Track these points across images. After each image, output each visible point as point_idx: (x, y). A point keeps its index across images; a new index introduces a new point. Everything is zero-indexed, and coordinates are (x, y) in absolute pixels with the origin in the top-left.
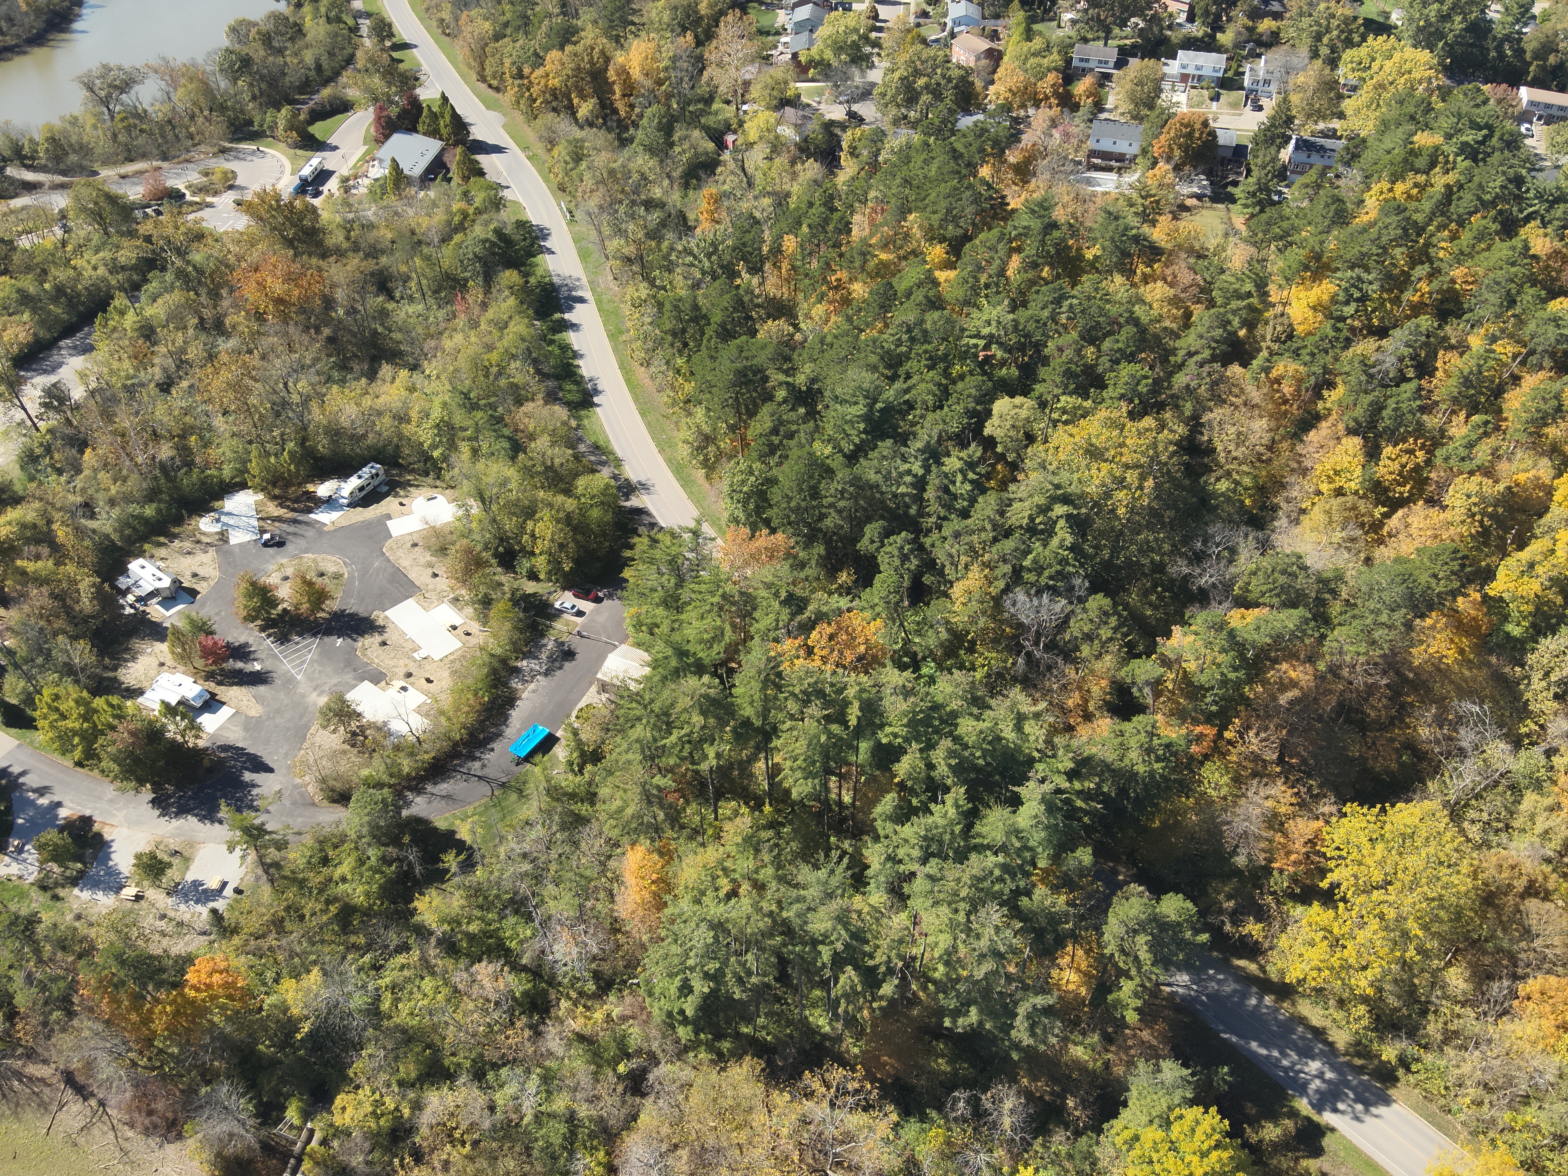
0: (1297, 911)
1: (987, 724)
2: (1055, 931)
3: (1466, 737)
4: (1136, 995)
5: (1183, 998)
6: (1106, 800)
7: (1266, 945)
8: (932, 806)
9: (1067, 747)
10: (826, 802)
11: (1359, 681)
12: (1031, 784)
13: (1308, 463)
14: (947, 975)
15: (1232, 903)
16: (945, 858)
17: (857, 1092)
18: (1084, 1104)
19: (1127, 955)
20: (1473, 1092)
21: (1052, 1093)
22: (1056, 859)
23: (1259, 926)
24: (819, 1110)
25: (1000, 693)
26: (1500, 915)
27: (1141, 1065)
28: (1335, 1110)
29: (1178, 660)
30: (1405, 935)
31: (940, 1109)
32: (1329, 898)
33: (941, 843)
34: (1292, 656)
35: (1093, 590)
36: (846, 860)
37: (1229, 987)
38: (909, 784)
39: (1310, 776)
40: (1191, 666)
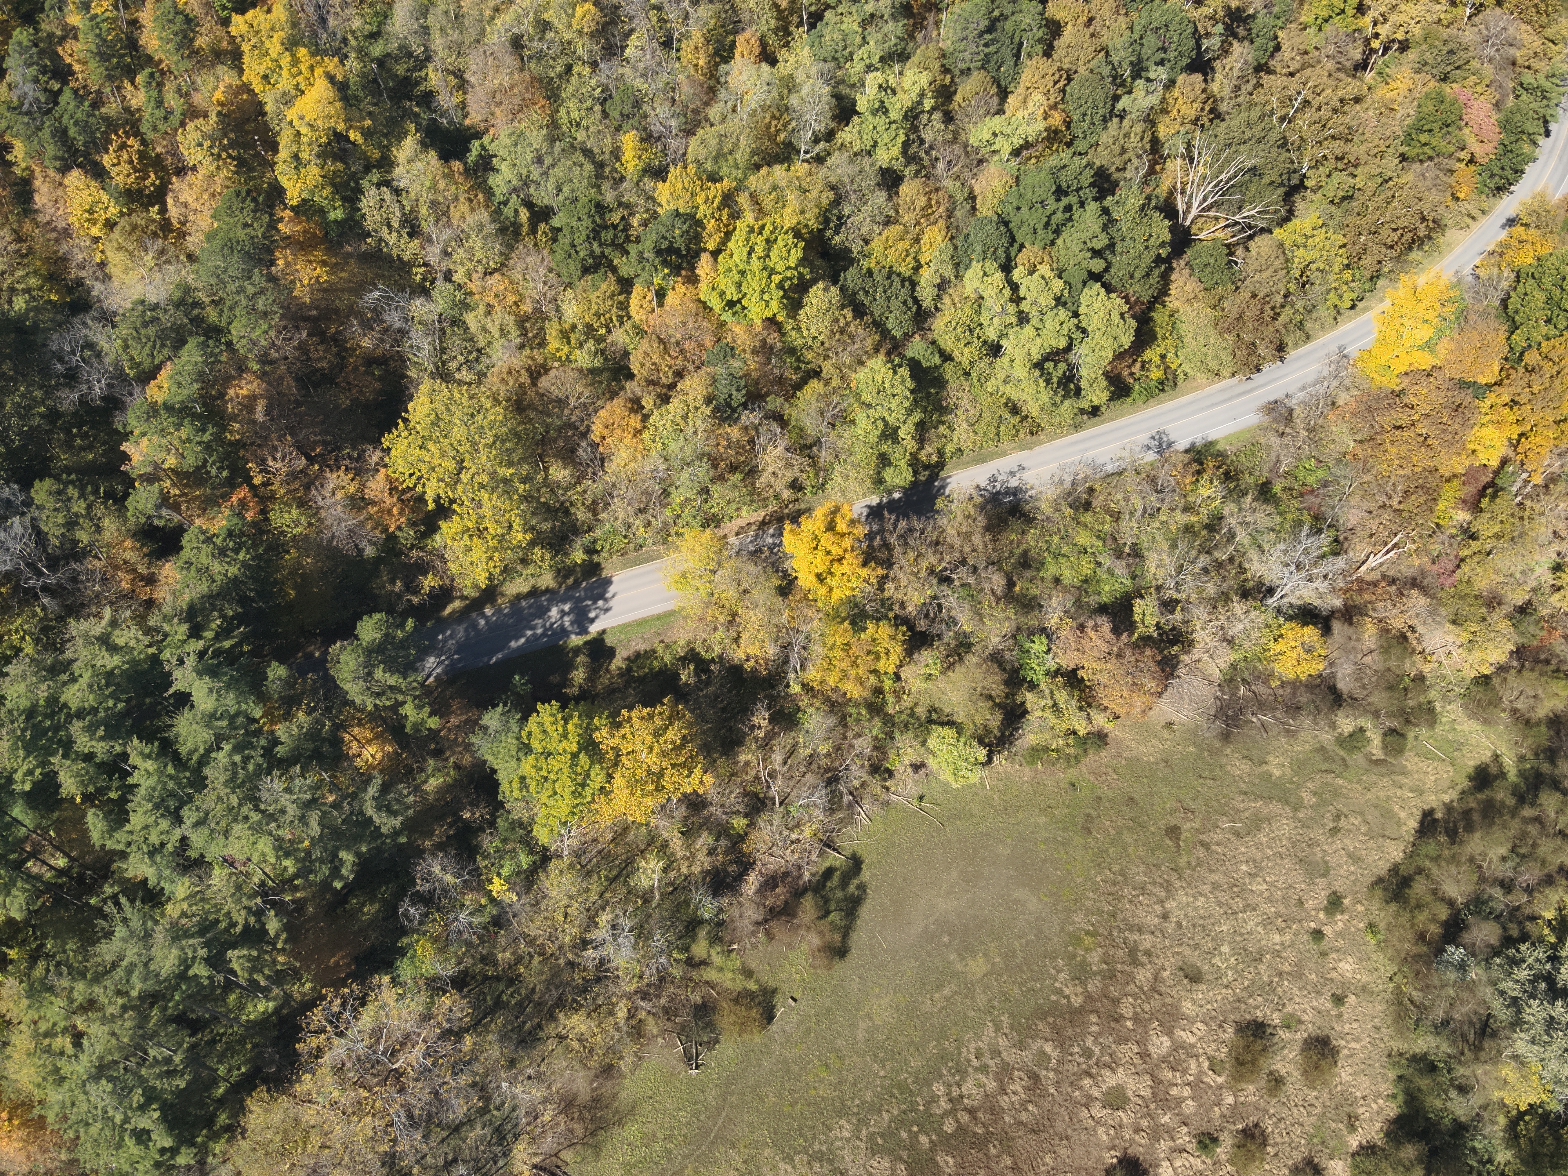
0: (438, 540)
1: (87, 676)
2: (324, 740)
3: (393, 319)
4: (420, 707)
5: (445, 672)
6: (240, 619)
7: (448, 582)
8: (130, 780)
9: (166, 618)
10: (50, 887)
11: (289, 350)
12: (177, 674)
13: (61, 224)
14: (297, 860)
15: (399, 583)
16: (190, 799)
17: (343, 1005)
18: (474, 804)
19: (383, 693)
20: (638, 522)
21: (450, 827)
22: (262, 697)
23: (430, 576)
24: (338, 1050)
25: (64, 642)
26: (536, 409)
27: (474, 739)
28: (592, 621)
29: (157, 466)
30: (506, 481)
31: (404, 932)
32: (443, 511)
33: (172, 794)
34: (227, 380)
35: (26, 485)
36: (123, 900)
37: (461, 631)
38: (91, 789)
39: (340, 449)
40: (171, 461)
